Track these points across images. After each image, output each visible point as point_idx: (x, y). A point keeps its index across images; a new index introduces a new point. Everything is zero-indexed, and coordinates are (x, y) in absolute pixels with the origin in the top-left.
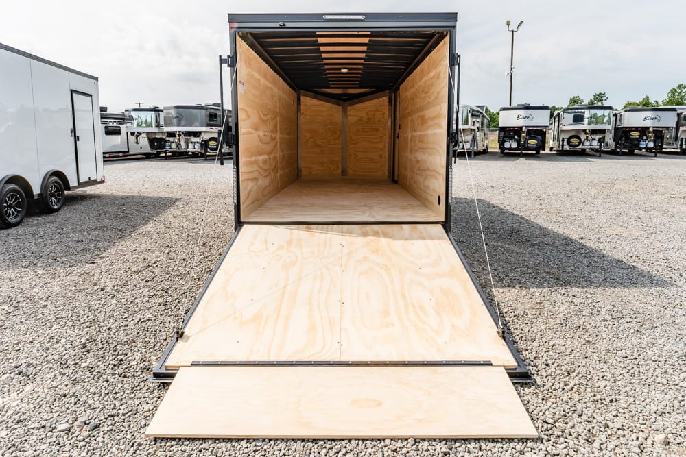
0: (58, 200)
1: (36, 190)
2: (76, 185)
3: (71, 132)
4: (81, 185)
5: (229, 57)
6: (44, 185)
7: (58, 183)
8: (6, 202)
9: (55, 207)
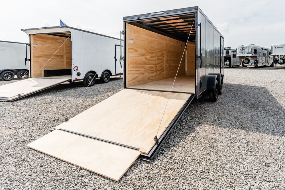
0: (108, 79)
1: (100, 75)
2: (115, 74)
3: (114, 58)
4: (117, 75)
5: (123, 31)
6: (103, 74)
7: (108, 74)
8: (89, 78)
9: (106, 81)
